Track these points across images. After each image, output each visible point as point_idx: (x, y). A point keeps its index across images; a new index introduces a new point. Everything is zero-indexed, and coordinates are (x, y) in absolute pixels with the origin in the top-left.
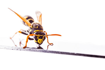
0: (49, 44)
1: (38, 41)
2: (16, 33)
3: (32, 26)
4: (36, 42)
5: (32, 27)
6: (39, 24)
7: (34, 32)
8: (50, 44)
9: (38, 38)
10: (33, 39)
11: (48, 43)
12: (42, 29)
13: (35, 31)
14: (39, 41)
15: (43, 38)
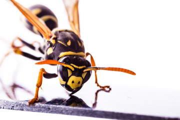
0: (99, 88)
1: (69, 83)
2: (8, 54)
3: (55, 39)
4: (63, 85)
5: (53, 42)
6: (73, 34)
7: (60, 56)
8: (103, 89)
9: (70, 73)
10: (54, 76)
11: (98, 85)
12: (82, 49)
13: (62, 54)
14: (73, 82)
15: (84, 75)
